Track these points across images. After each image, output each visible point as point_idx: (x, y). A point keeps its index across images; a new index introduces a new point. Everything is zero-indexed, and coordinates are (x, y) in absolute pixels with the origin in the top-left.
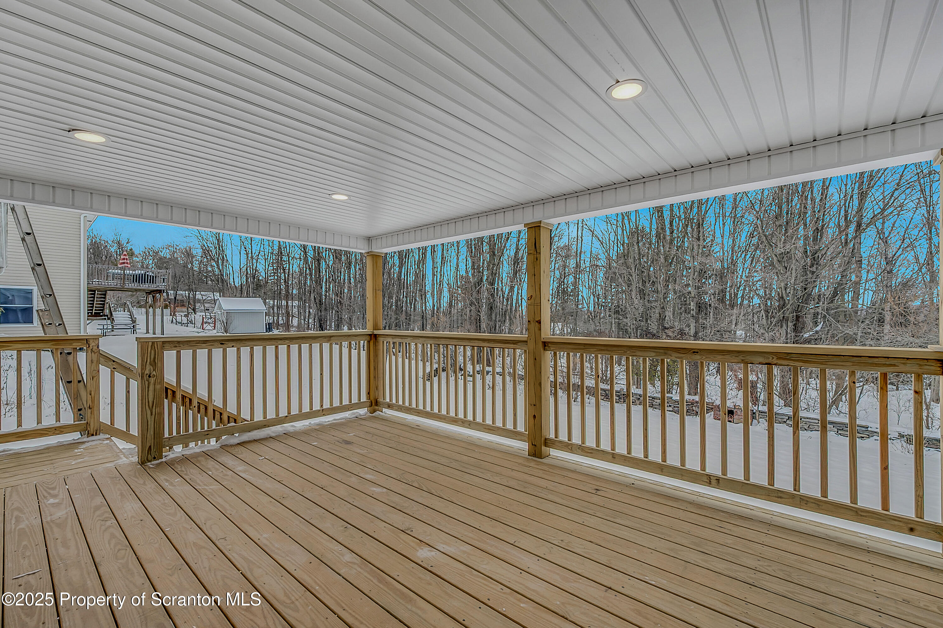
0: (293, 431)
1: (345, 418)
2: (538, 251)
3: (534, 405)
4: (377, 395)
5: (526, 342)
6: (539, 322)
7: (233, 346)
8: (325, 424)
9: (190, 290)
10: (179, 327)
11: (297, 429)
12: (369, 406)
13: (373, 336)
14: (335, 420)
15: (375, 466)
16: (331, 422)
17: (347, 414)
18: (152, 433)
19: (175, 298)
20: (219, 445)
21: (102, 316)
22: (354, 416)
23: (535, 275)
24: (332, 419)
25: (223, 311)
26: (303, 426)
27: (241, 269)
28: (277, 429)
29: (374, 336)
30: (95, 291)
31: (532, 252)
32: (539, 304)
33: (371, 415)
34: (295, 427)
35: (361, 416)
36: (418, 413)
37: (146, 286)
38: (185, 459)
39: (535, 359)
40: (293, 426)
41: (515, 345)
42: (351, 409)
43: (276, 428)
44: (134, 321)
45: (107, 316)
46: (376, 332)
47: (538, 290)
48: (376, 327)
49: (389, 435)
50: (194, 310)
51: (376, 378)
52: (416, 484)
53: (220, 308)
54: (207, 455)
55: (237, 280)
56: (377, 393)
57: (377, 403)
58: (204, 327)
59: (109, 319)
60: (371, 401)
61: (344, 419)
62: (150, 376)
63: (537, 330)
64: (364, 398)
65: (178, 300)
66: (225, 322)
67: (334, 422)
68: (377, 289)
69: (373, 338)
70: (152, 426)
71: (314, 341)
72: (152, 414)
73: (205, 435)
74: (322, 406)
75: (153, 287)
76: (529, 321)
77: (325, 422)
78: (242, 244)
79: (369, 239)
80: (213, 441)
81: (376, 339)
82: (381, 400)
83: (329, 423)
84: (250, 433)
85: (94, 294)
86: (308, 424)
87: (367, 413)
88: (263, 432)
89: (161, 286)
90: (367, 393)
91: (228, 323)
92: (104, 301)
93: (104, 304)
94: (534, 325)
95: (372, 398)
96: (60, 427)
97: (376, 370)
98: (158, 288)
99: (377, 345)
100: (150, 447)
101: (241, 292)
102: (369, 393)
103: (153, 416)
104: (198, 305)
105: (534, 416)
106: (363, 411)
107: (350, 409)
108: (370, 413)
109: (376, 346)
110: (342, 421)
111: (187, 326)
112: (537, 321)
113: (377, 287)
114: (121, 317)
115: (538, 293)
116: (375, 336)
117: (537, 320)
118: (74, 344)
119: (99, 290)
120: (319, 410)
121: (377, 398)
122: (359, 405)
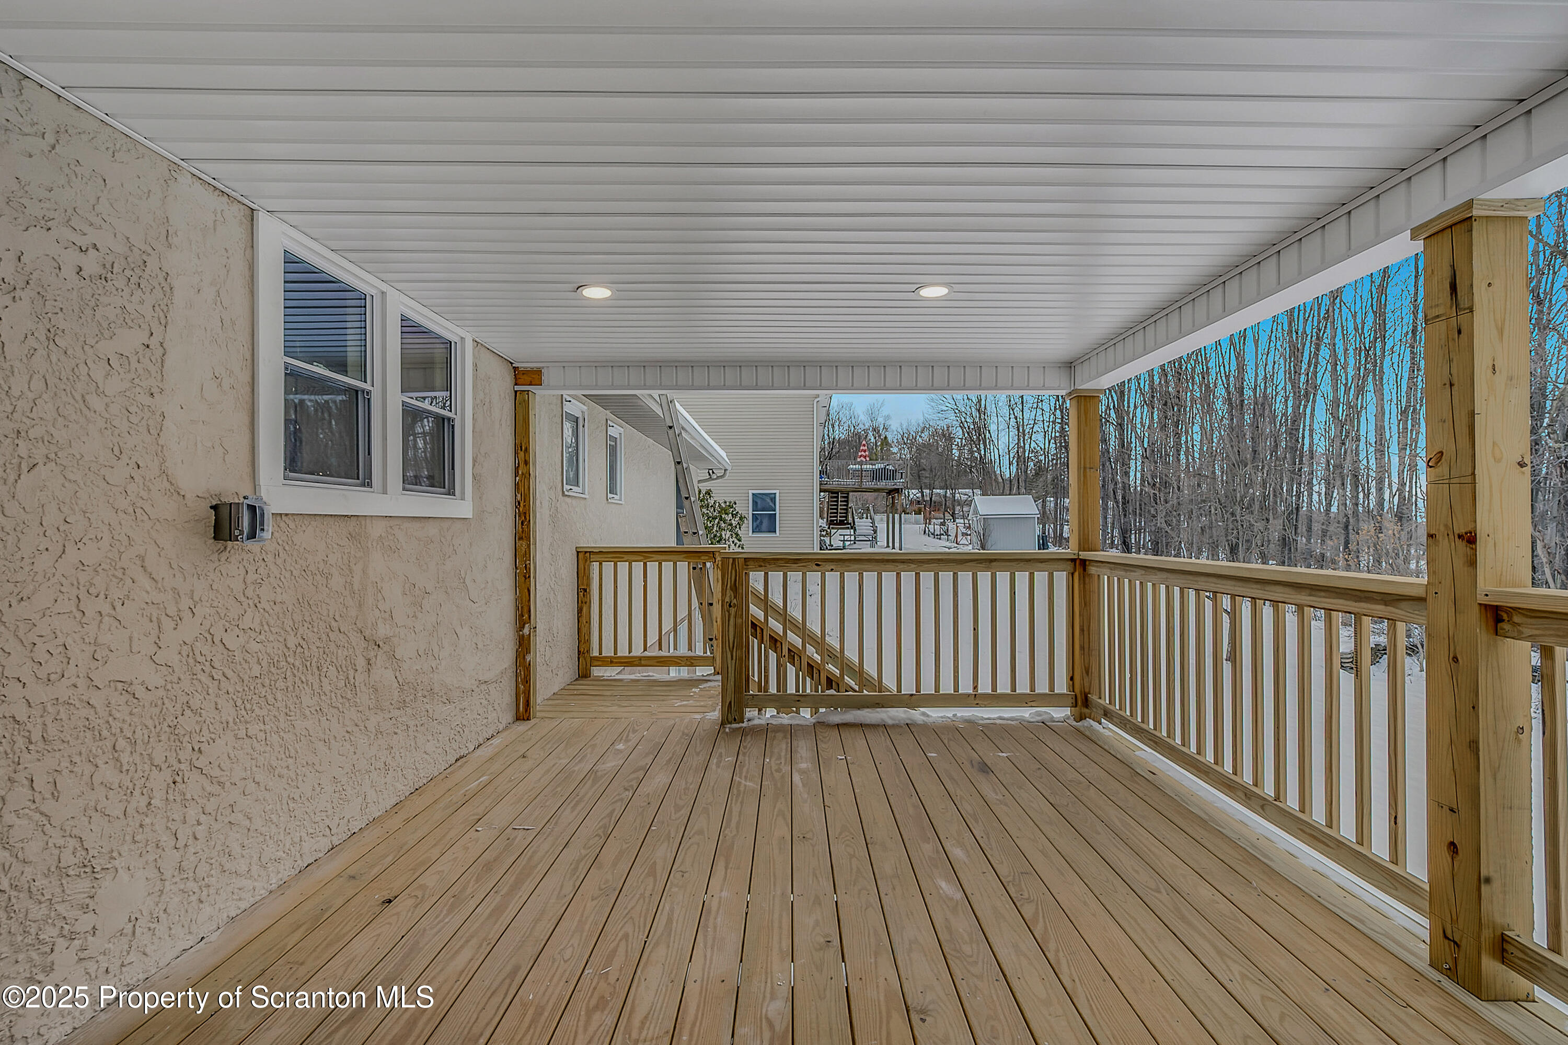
0: (922, 723)
1: (1021, 721)
2: (1464, 302)
3: (1452, 810)
4: (1086, 684)
5: (1422, 600)
6: (1470, 539)
7: (832, 570)
8: (981, 722)
9: (945, 487)
10: (931, 539)
11: (930, 720)
12: (1071, 705)
13: (1078, 562)
14: (1001, 718)
15: (988, 835)
16: (992, 721)
17: (1026, 713)
18: (733, 684)
19: (931, 499)
20: (814, 721)
21: (845, 524)
22: (1039, 718)
23: (1451, 385)
24: (996, 716)
25: (979, 517)
26: (942, 717)
27: (1009, 451)
28: (897, 714)
29: (1080, 564)
30: (837, 493)
31: (1440, 311)
32: (1469, 480)
33: (1074, 723)
34: (928, 716)
35: (1054, 722)
36: (1156, 743)
37: (882, 484)
38: (766, 731)
39: (1455, 659)
40: (924, 714)
41: (1390, 609)
42: (1033, 704)
43: (897, 711)
44: (875, 532)
45: (850, 524)
46: (1084, 555)
47: (1465, 430)
48: (1084, 545)
49: (1072, 775)
50: (953, 515)
51: (1086, 650)
52: (1028, 911)
53: (976, 512)
54: (791, 732)
55: (1006, 469)
56: (1086, 680)
57: (1086, 702)
58: (959, 540)
59: (852, 528)
60: (1076, 695)
61: (1017, 720)
62: (730, 606)
63: (1459, 563)
64: (1061, 687)
65: (935, 502)
66: (982, 533)
67: (998, 722)
68: (1088, 466)
69: (1080, 566)
70: (733, 675)
71: (959, 566)
72: (732, 659)
73: (795, 701)
74: (975, 688)
75: (890, 485)
76: (1431, 536)
77: (983, 719)
78: (1012, 412)
79: (1070, 366)
80: (806, 713)
81: (1085, 570)
82: (1093, 697)
83: (988, 721)
84: (859, 712)
85: (837, 497)
86: (950, 715)
87: (1068, 718)
88: (877, 714)
89: (899, 482)
90: (1069, 679)
91: (986, 534)
92: (847, 505)
93: (846, 509)
94: (1449, 548)
95: (1077, 690)
96: (691, 658)
97: (1086, 633)
98: (895, 487)
99: (1087, 582)
100: (730, 703)
101: (1009, 487)
102: (1072, 679)
103: (734, 661)
104: (958, 508)
105: (1453, 847)
106: (1061, 713)
107: (1030, 704)
108: (1075, 719)
109: (1084, 583)
110: (1012, 723)
111: (940, 539)
112: (1460, 536)
113: (1088, 461)
114: (863, 525)
115: (1463, 441)
116: (1084, 563)
117: (1463, 531)
118: (702, 558)
119: (842, 492)
120: (969, 695)
121: (1087, 690)
122: (1051, 699)
